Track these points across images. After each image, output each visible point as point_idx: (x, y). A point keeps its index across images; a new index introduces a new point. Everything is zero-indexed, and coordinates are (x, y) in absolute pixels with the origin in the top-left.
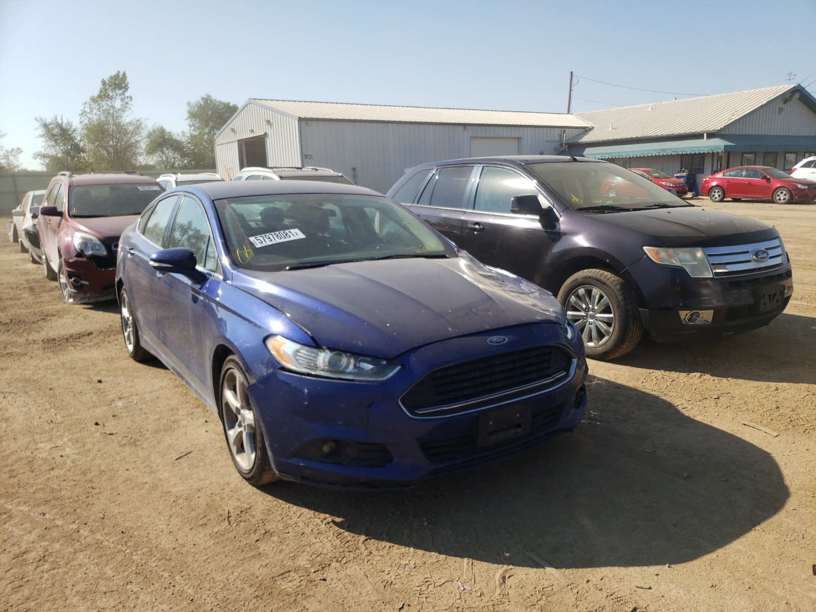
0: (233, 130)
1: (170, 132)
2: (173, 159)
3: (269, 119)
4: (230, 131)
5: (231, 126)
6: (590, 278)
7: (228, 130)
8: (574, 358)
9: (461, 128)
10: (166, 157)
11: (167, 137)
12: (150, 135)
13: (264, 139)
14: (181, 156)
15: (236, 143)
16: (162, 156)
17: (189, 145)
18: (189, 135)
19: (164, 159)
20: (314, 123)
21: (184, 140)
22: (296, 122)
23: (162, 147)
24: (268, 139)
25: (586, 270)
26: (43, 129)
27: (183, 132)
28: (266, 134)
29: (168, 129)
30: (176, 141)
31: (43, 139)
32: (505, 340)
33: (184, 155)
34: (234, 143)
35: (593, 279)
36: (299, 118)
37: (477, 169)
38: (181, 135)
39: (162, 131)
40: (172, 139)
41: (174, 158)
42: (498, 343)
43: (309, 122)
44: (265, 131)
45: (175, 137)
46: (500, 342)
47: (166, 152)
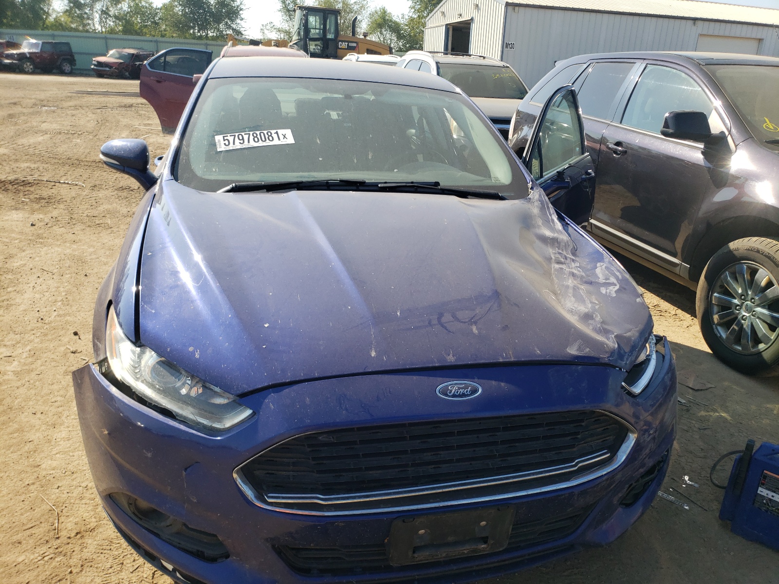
0: (443, 13)
1: (390, 13)
2: (389, 40)
3: (477, 3)
4: (440, 14)
5: (442, 9)
6: (758, 251)
7: (439, 14)
8: (633, 432)
9: (690, 22)
10: (384, 38)
11: (387, 18)
12: (371, 15)
13: (470, 24)
14: (397, 38)
15: (444, 27)
16: (380, 36)
17: (406, 28)
18: (407, 17)
19: (382, 39)
20: (522, 9)
21: (402, 22)
22: (503, 7)
23: (381, 28)
24: (473, 24)
25: (755, 239)
26: (281, 5)
27: (403, 15)
28: (472, 19)
29: (389, 10)
30: (396, 23)
31: (280, 14)
32: (475, 391)
33: (400, 37)
34: (442, 27)
35: (762, 254)
36: (507, 2)
37: (639, 66)
38: (400, 16)
39: (384, 12)
40: (391, 21)
41: (391, 40)
42: (460, 396)
43: (517, 8)
44: (472, 16)
45: (395, 19)
46: (463, 395)
47: (385, 33)
